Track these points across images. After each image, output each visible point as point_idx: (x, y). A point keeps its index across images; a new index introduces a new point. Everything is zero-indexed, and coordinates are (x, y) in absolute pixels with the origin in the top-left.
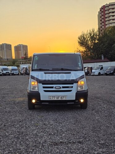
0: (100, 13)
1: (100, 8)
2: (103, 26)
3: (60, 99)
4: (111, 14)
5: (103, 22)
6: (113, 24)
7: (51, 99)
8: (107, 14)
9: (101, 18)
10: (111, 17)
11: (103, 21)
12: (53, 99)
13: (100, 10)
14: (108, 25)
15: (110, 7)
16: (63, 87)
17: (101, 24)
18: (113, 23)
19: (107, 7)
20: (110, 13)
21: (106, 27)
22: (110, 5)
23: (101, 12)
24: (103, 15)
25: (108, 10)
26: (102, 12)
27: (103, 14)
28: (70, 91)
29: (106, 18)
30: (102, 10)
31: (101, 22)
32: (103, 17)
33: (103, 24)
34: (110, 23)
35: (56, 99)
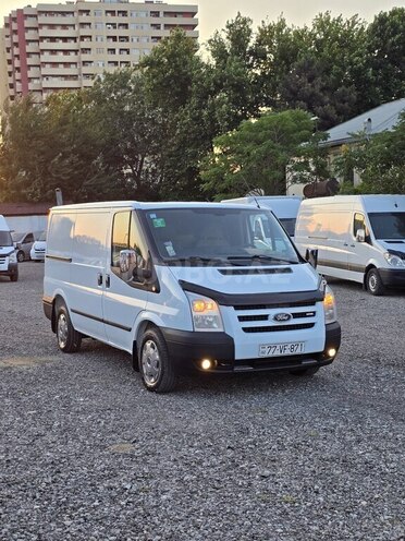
0: (7, 36)
1: (5, 18)
2: (18, 84)
3: (287, 352)
4: (45, 45)
5: (18, 69)
6: (55, 79)
7: (266, 355)
8: (33, 41)
9: (8, 51)
10: (46, 54)
11: (17, 63)
12: (271, 355)
13: (7, 25)
14: (36, 81)
15: (42, 19)
16: (296, 316)
17: (10, 74)
18: (53, 76)
19: (31, 16)
20: (42, 38)
21: (31, 86)
22: (43, 12)
23: (8, 32)
24: (16, 44)
25: (36, 29)
26: (15, 32)
27: (16, 38)
28: (311, 325)
29: (29, 54)
30: (15, 26)
31: (10, 68)
32: (16, 51)
33: (18, 75)
34: (44, 76)
35: (277, 353)
